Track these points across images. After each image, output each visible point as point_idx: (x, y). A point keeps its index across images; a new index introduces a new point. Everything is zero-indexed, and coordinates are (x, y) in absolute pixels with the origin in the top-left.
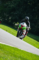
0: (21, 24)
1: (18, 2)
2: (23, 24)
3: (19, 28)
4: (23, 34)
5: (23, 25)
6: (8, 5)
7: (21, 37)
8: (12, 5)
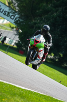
0: (35, 37)
1: (53, 18)
2: (39, 37)
3: (30, 45)
4: (39, 57)
5: (38, 40)
6: (35, 23)
7: (36, 62)
8: (42, 24)
